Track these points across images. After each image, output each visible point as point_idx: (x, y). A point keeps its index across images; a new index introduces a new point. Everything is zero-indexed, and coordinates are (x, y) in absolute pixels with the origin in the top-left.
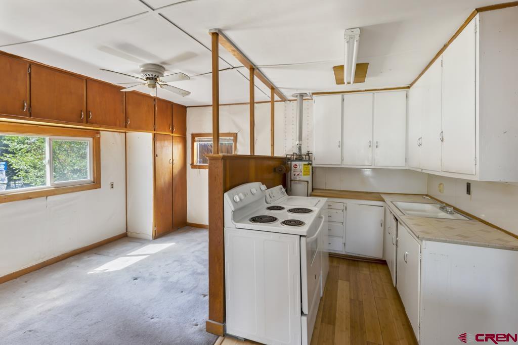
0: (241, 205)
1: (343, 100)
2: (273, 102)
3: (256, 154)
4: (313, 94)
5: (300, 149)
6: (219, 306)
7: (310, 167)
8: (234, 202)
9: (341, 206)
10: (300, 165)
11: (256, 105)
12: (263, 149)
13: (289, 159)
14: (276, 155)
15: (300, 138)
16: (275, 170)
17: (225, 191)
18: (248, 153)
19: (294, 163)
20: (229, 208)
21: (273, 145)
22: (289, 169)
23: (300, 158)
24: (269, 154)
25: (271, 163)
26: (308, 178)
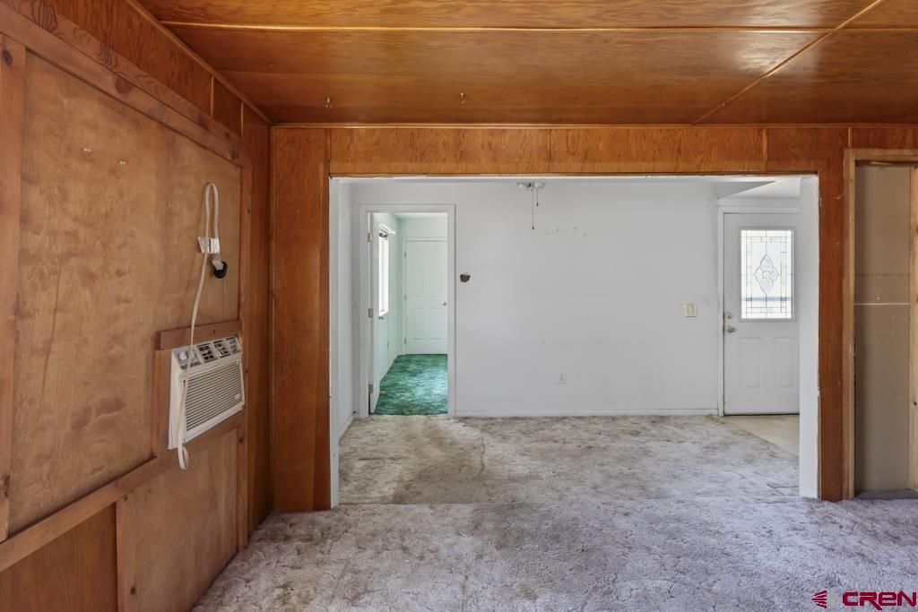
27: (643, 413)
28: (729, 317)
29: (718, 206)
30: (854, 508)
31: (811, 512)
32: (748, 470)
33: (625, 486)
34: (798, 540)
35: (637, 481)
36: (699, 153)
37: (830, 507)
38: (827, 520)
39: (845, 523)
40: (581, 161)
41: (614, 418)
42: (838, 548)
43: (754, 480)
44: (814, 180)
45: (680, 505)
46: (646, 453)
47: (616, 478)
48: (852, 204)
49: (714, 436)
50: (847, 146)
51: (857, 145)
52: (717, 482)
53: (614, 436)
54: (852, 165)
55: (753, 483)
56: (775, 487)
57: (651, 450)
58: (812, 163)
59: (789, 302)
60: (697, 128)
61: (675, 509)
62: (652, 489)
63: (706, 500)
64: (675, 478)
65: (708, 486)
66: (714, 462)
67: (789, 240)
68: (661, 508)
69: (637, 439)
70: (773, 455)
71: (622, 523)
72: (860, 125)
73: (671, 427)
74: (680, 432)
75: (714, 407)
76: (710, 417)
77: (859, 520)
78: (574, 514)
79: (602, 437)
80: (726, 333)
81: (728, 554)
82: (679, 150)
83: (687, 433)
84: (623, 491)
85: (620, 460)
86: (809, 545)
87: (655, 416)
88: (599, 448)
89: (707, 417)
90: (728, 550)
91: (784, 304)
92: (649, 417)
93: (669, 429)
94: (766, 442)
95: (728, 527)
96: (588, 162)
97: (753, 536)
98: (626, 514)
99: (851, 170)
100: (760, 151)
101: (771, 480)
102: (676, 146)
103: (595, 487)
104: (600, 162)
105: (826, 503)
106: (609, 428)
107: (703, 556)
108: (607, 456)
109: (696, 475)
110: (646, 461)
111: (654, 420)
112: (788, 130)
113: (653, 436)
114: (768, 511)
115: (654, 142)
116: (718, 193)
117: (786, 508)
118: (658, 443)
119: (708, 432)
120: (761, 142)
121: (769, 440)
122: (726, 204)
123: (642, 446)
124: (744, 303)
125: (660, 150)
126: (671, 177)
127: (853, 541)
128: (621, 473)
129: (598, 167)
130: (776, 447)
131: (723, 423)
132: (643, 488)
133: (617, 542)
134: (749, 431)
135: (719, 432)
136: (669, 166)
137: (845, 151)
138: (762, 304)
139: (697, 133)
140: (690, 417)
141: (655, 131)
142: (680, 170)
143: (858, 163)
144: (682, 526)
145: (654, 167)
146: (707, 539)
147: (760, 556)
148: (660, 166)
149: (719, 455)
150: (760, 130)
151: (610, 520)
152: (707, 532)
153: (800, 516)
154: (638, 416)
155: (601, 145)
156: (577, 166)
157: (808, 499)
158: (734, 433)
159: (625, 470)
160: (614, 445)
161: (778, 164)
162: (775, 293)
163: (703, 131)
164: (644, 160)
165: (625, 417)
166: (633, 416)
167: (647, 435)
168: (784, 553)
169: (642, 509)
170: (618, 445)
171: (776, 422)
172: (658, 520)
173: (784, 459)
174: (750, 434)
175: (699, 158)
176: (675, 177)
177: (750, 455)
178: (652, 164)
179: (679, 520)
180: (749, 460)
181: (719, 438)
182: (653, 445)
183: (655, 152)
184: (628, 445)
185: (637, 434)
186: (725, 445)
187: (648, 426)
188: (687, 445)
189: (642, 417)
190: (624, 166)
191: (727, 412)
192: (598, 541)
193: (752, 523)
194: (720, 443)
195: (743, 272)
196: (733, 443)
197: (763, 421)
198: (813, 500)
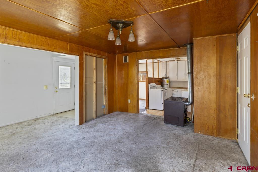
0: (152, 86)
1: (177, 63)
2: (158, 62)
3: (154, 77)
4: (170, 61)
5: (166, 76)
6: (148, 104)
7: (169, 81)
8: (150, 86)
9: (176, 91)
10: (166, 80)
11: (154, 63)
12: (156, 76)
13: (163, 79)
14: (159, 77)
15: (166, 73)
16: (159, 81)
17: (149, 84)
18: (152, 77)
19: (164, 80)
20: (149, 87)
21: (158, 75)
22: (163, 81)
23: (166, 78)
24: (157, 77)
25: (158, 80)
26: (169, 84)
27: (31, 119)
28: (56, 88)
29: (53, 59)
30: (85, 124)
31: (78, 128)
32: (63, 125)
33: (30, 139)
34: (77, 134)
35: (34, 137)
36: (54, 46)
37: (81, 126)
38: (81, 128)
39: (84, 127)
40: (18, 42)
41: (21, 123)
42: (84, 132)
43: (65, 126)
44: (78, 57)
45: (49, 137)
46: (35, 129)
47: (27, 138)
48: (84, 63)
49: (53, 119)
50: (83, 51)
51: (85, 51)
52: (56, 129)
53: (23, 127)
54: (85, 55)
55: (65, 127)
56: (70, 126)
57: (36, 128)
58: (78, 53)
59: (70, 84)
60: (53, 40)
61: (48, 138)
62: (39, 137)
63: (55, 133)
64: (45, 132)
65: (55, 131)
66: (55, 125)
67: (70, 69)
68: (44, 140)
69: (31, 126)
70: (68, 120)
71: (34, 147)
72: (86, 47)
73: (41, 120)
74: (44, 121)
75: (52, 112)
76: (52, 115)
77: (86, 126)
78: (17, 151)
79: (18, 129)
80: (55, 92)
81: (63, 142)
82: (49, 44)
83: (46, 121)
84: (30, 140)
85: (27, 133)
86: (79, 134)
87: (35, 119)
88: (18, 132)
89: (51, 115)
90: (63, 141)
91: (69, 84)
92: (33, 119)
93: (41, 121)
94: (66, 117)
95: (62, 137)
96: (20, 42)
97: (68, 137)
98: (35, 145)
99: (84, 56)
100: (68, 48)
101: (69, 125)
102: (48, 44)
103: (20, 143)
104: (25, 43)
105: (80, 125)
106: (20, 126)
107: (58, 145)
108: (22, 134)
109: (51, 130)
110: (35, 131)
111: (35, 120)
112: (73, 45)
113: (36, 124)
114: (70, 131)
115: (42, 41)
116: (53, 56)
117: (74, 129)
118: (38, 125)
119: (52, 119)
120: (68, 47)
121: (67, 117)
122: (55, 59)
123: (33, 127)
124: (60, 85)
125: (43, 43)
126: (46, 51)
127: (86, 130)
128: (28, 136)
129: (24, 44)
130: (68, 118)
131: (55, 116)
132: (37, 138)
133: (34, 152)
134: (62, 116)
135: (55, 118)
136: (46, 48)
137: (83, 52)
138: (64, 85)
139: (53, 41)
140: (46, 117)
141: (42, 38)
142: (49, 50)
143: (86, 55)
144: (51, 141)
145: (42, 47)
146: (58, 141)
147: (70, 139)
148: (43, 48)
149: (56, 123)
150: (68, 44)
151: (30, 148)
152: (57, 140)
153: (76, 129)
154: (29, 120)
155: (25, 38)
156: (17, 43)
157: (77, 126)
158: (59, 117)
159: (30, 135)
160: (23, 130)
161: (71, 52)
162: (67, 82)
163: (55, 41)
164: (39, 45)
165: (25, 122)
166: (28, 121)
167: (34, 124)
168: (74, 137)
169: (39, 142)
170: (25, 129)
171: (67, 113)
172: (44, 142)
173: (71, 120)
174: (62, 117)
175: (54, 48)
176: (48, 51)
177: (63, 121)
178: (41, 47)
179: (50, 140)
180: (63, 122)
181: (55, 120)
182: (37, 126)
183: (42, 44)
184: (29, 129)
185: (31, 125)
186: (57, 121)
187: (34, 122)
188: (47, 124)
189: (31, 120)
190: (32, 46)
191: (56, 113)
192: (28, 154)
193: (67, 134)
194: (55, 121)
195: (60, 77)
196: (58, 120)
197: (64, 113)
198: (78, 125)
